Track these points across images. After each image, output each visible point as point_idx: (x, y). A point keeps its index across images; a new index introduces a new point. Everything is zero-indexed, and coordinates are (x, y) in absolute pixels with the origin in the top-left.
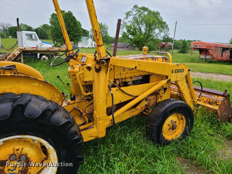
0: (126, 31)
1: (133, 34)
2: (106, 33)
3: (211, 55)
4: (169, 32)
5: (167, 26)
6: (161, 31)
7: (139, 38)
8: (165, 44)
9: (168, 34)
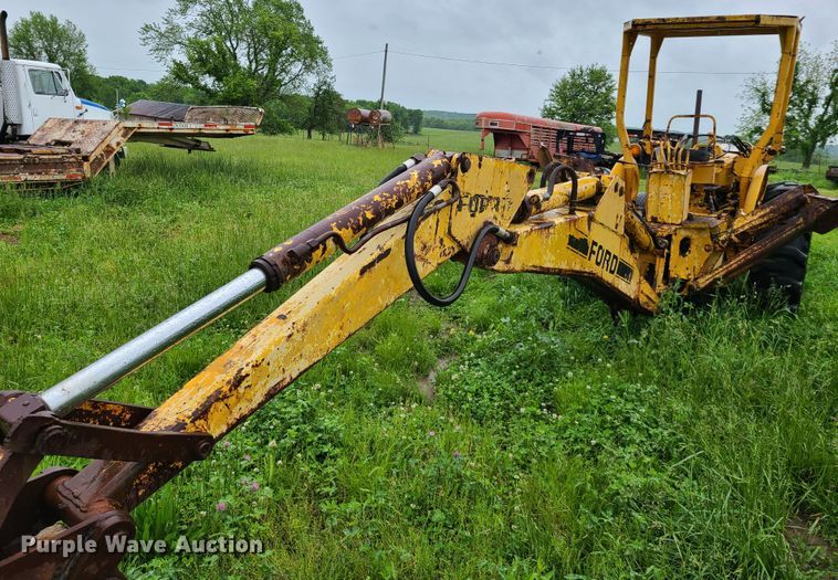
0: (185, 60)
2: (81, 59)
3: (528, 149)
4: (332, 74)
5: (324, 52)
6: (308, 68)
7: (240, 89)
8: (371, 115)
9: (328, 80)
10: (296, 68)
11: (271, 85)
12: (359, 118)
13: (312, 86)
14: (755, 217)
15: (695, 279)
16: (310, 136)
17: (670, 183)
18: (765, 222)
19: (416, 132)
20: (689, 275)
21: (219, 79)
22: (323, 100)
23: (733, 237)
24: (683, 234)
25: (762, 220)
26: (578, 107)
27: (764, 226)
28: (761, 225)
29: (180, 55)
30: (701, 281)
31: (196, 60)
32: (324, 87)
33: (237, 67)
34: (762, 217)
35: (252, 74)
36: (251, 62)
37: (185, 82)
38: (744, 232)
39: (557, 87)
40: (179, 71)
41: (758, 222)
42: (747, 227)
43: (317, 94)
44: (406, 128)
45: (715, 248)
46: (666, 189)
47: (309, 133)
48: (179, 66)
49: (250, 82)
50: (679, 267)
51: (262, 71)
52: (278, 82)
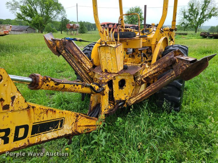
5: (63, 8)
6: (59, 13)
8: (73, 25)
9: (65, 16)
10: (55, 13)
11: (47, 19)
12: (70, 27)
13: (61, 18)
14: (151, 70)
15: (129, 99)
16: (61, 33)
17: (109, 52)
18: (157, 73)
19: (95, 30)
20: (127, 97)
21: (31, 18)
22: (64, 22)
23: (143, 80)
24: (119, 78)
25: (154, 72)
26: (132, 19)
27: (156, 74)
28: (154, 74)
29: (19, 11)
30: (131, 100)
31: (24, 12)
32: (64, 18)
33: (37, 13)
34: (154, 69)
35: (42, 16)
36: (41, 12)
37: (21, 19)
38: (147, 77)
40: (19, 16)
41: (152, 73)
42: (148, 75)
43: (62, 20)
44: (92, 29)
45: (136, 85)
46: (108, 55)
47: (61, 32)
48: (19, 14)
49: (41, 18)
50: (120, 95)
51: (45, 14)
52: (50, 17)
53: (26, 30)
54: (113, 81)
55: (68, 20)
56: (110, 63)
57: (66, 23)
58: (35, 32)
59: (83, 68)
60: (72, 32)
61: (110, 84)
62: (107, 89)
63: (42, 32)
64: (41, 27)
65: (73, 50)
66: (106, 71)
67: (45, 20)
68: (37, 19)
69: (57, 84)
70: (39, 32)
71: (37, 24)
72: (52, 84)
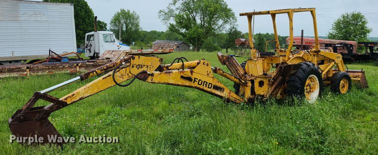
0: (174, 23)
1: (187, 27)
2: (137, 25)
4: (237, 23)
5: (233, 15)
6: (226, 22)
7: (196, 33)
8: (245, 41)
9: (235, 26)
10: (220, 22)
11: (209, 31)
12: (240, 43)
13: (228, 29)
15: (266, 95)
20: (264, 93)
21: (187, 30)
22: (233, 35)
24: (259, 80)
29: (173, 21)
31: (179, 23)
32: (233, 30)
33: (195, 24)
35: (202, 26)
36: (202, 22)
39: (335, 23)
40: (172, 28)
43: (230, 33)
46: (253, 65)
47: (227, 50)
48: (172, 25)
49: (200, 30)
50: (259, 91)
51: (206, 25)
52: (213, 29)
53: (178, 47)
54: (255, 80)
55: (240, 33)
56: (254, 70)
57: (236, 36)
58: (189, 50)
59: (239, 74)
60: (243, 51)
61: (252, 82)
62: (250, 84)
63: (198, 50)
64: (198, 42)
65: (233, 62)
66: (252, 75)
67: (205, 33)
68: (195, 31)
69: (224, 72)
70: (194, 50)
71: (194, 39)
72: (221, 72)
